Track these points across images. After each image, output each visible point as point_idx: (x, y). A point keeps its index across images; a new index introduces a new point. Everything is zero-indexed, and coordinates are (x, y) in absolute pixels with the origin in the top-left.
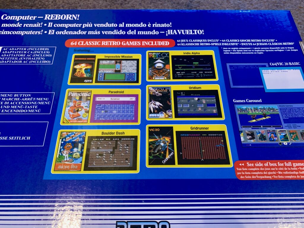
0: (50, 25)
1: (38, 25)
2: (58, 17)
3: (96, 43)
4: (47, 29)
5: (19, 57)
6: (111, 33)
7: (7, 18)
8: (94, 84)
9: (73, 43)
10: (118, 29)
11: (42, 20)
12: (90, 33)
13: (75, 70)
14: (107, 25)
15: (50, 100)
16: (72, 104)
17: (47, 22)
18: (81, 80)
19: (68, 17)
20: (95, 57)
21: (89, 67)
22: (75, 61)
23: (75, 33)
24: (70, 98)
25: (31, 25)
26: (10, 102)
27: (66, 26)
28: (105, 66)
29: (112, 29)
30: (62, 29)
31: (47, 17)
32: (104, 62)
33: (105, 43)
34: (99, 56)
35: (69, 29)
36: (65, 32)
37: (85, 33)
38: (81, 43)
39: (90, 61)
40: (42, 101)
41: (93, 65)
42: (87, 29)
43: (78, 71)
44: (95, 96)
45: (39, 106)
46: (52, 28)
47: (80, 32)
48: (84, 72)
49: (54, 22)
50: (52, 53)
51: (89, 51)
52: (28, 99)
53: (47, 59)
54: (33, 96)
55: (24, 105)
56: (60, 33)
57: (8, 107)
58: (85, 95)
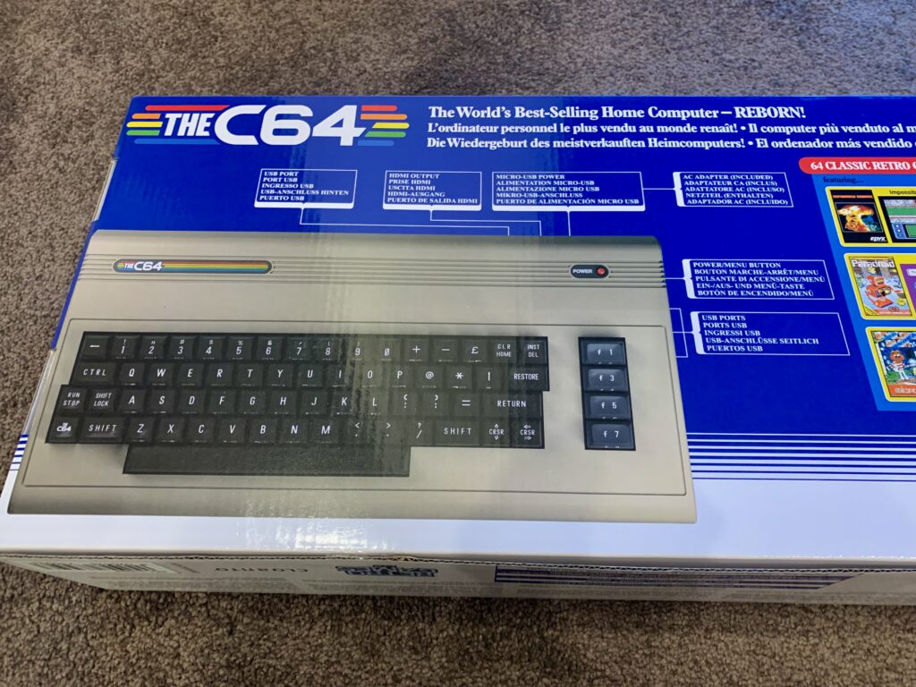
0: (753, 128)
1: (728, 129)
2: (761, 112)
3: (861, 165)
4: (753, 137)
5: (722, 193)
6: (880, 144)
8: (891, 244)
9: (815, 166)
10: (897, 137)
11: (731, 119)
12: (840, 144)
13: (843, 219)
14: (867, 129)
15: (822, 273)
16: (868, 282)
17: (745, 121)
18: (864, 237)
19: (782, 112)
20: (870, 192)
21: (869, 213)
22: (835, 200)
23: (810, 145)
24: (857, 270)
25: (715, 129)
26: (748, 276)
27: (787, 130)
28: (897, 210)
29: (882, 137)
30: (782, 137)
31: (740, 112)
32: (893, 202)
33: (879, 165)
34: (878, 191)
35: (795, 137)
36: (790, 144)
37: (829, 144)
38: (832, 165)
39: (867, 202)
40: (810, 276)
41: (873, 207)
42: (828, 137)
43: (848, 219)
44: (905, 267)
45: (808, 286)
46: (760, 135)
47: (818, 144)
48: (862, 222)
49: (761, 122)
50: (782, 184)
51: (854, 182)
52: (780, 272)
53: (777, 196)
54: (784, 266)
55: (778, 283)
56: (777, 144)
57: (749, 286)
58: (884, 265)
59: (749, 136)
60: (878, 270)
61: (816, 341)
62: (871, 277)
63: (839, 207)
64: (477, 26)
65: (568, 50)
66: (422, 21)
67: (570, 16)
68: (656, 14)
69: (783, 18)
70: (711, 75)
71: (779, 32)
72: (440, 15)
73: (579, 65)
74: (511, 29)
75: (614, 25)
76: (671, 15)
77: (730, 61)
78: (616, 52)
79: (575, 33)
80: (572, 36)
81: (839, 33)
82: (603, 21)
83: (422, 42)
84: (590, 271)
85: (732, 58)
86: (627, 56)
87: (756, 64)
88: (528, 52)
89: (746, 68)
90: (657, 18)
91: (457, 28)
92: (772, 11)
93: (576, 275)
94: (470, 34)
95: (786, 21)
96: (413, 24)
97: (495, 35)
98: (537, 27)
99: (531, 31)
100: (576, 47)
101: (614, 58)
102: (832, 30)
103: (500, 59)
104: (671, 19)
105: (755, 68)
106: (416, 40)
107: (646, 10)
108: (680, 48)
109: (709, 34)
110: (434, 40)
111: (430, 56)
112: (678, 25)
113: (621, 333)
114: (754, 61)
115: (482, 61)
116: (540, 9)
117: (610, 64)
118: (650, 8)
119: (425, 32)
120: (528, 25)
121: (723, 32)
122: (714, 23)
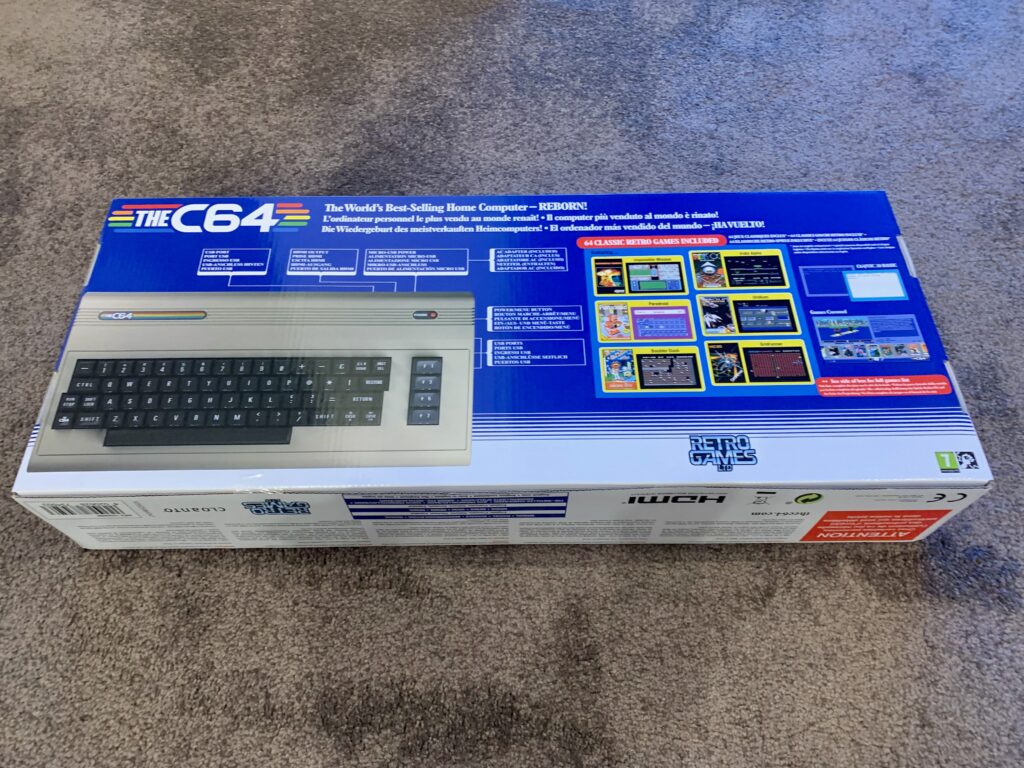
0: (550, 217)
1: (533, 218)
2: (558, 206)
3: (618, 242)
4: (548, 223)
5: (521, 263)
6: (635, 228)
7: (486, 209)
8: (628, 294)
9: (588, 243)
10: (646, 222)
11: (536, 212)
12: (607, 228)
13: (599, 279)
14: (628, 217)
15: (578, 314)
16: (606, 319)
17: (545, 213)
18: (610, 290)
19: (571, 206)
20: (620, 260)
21: (617, 274)
22: (596, 266)
23: (587, 228)
24: (602, 311)
25: (523, 219)
26: (529, 317)
27: (573, 218)
28: (637, 272)
29: (636, 222)
30: (568, 223)
31: (542, 206)
32: (635, 267)
33: (631, 242)
34: (626, 259)
35: (577, 223)
36: (573, 228)
37: (599, 228)
38: (599, 242)
39: (616, 266)
40: (570, 316)
41: (620, 270)
42: (601, 223)
43: (603, 278)
44: (633, 309)
45: (567, 322)
46: (554, 222)
47: (593, 228)
48: (611, 281)
49: (555, 213)
50: (563, 256)
51: (611, 254)
52: (551, 314)
53: (558, 264)
54: (554, 310)
55: (548, 321)
56: (564, 229)
57: (529, 323)
58: (620, 308)
59: (546, 223)
60: (615, 311)
61: (566, 357)
62: (610, 316)
63: (598, 270)
64: (391, 135)
65: (460, 154)
66: (348, 130)
67: (465, 125)
68: (533, 124)
69: (631, 126)
70: (569, 172)
71: (626, 138)
72: (363, 126)
73: (469, 165)
74: (418, 137)
75: (498, 133)
76: (544, 125)
77: (586, 161)
78: (498, 155)
79: (467, 140)
80: (465, 142)
81: (672, 138)
82: (490, 130)
83: (346, 147)
84: (426, 315)
85: (587, 158)
86: (506, 158)
87: (605, 163)
88: (430, 156)
89: (597, 167)
90: (533, 127)
91: (376, 136)
92: (623, 121)
93: (416, 318)
94: (385, 141)
95: (633, 129)
96: (340, 133)
97: (404, 142)
98: (439, 135)
99: (433, 139)
100: (467, 151)
101: (497, 160)
102: (667, 136)
103: (407, 161)
104: (544, 128)
105: (604, 166)
106: (342, 146)
107: (525, 120)
108: (549, 151)
109: (572, 139)
110: (356, 146)
111: (351, 159)
112: (548, 133)
113: (440, 354)
114: (604, 160)
115: (393, 162)
116: (442, 120)
117: (492, 165)
118: (528, 120)
119: (349, 139)
120: (431, 134)
121: (584, 139)
122: (577, 131)
